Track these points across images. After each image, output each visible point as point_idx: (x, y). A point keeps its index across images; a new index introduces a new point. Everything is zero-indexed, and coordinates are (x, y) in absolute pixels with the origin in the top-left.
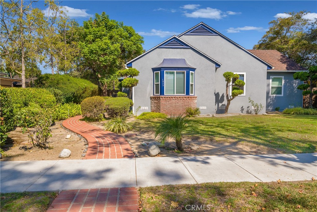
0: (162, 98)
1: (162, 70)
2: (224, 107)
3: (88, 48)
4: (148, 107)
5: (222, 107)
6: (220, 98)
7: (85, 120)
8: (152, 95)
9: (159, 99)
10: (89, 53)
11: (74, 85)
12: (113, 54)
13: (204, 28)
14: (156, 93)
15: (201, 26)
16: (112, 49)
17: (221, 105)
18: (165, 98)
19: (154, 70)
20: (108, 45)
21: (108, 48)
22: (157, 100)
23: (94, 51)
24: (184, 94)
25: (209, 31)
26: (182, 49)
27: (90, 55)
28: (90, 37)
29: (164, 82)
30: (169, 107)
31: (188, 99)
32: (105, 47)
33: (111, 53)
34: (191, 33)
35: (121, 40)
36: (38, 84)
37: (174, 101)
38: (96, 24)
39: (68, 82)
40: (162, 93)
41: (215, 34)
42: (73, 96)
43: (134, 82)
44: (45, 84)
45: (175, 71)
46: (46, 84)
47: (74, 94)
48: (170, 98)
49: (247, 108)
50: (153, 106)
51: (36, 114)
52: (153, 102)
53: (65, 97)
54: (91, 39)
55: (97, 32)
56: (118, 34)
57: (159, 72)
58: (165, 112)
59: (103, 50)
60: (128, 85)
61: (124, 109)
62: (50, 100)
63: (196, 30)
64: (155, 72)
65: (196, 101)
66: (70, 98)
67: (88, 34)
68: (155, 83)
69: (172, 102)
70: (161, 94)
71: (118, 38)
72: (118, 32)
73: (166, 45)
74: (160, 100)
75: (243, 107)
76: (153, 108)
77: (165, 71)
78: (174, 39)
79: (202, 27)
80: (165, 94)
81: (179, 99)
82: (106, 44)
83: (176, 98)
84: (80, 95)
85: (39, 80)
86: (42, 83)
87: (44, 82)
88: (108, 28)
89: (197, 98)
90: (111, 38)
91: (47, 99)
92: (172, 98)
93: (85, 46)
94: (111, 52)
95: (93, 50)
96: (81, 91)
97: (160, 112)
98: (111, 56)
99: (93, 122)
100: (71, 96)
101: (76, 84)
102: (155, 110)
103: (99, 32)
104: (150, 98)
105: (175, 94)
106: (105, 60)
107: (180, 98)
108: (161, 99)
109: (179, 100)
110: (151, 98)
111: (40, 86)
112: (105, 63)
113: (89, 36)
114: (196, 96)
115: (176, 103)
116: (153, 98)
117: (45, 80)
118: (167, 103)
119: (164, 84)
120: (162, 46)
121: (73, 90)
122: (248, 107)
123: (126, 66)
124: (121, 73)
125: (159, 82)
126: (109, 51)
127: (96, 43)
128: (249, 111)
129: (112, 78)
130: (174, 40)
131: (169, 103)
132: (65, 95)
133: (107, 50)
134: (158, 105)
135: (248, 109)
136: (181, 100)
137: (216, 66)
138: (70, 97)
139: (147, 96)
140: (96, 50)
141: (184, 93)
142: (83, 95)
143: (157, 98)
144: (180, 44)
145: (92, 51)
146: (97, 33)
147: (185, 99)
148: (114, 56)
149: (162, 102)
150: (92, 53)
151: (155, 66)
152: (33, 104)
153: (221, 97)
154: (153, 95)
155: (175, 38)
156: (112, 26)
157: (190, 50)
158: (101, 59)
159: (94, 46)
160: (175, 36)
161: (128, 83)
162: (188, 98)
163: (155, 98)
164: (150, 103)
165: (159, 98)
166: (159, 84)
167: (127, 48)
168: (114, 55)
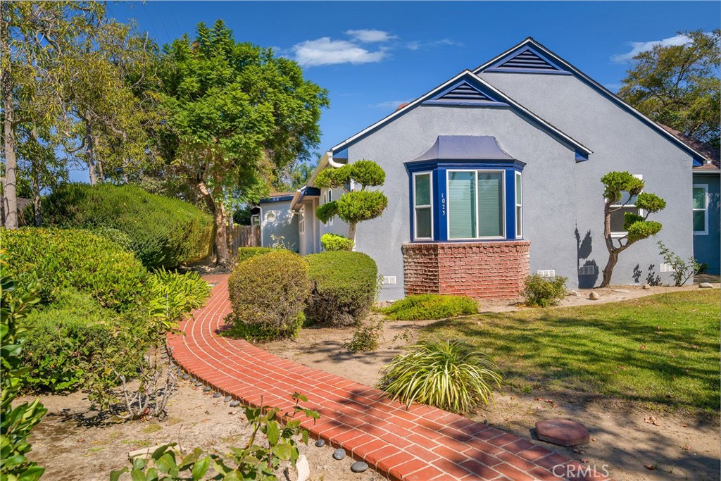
0: (443, 248)
1: (439, 168)
2: (591, 269)
3: (185, 113)
4: (395, 277)
5: (586, 269)
7: (244, 337)
8: (407, 242)
9: (432, 251)
10: (189, 126)
11: (164, 216)
12: (256, 129)
13: (534, 55)
14: (419, 236)
15: (527, 48)
16: (254, 117)
17: (584, 262)
18: (450, 248)
19: (411, 167)
20: (241, 105)
21: (243, 113)
22: (425, 255)
23: (206, 122)
24: (501, 238)
25: (547, 64)
26: (487, 110)
27: (194, 132)
28: (191, 83)
29: (446, 204)
30: (463, 275)
31: (514, 250)
32: (234, 110)
33: (251, 127)
34: (502, 66)
35: (274, 93)
36: (51, 214)
37: (476, 257)
38: (201, 51)
39: (142, 206)
40: (441, 234)
41: (563, 71)
42: (164, 248)
43: (377, 204)
44: (73, 215)
45: (476, 171)
46: (79, 216)
47: (165, 244)
48: (464, 248)
49: (650, 269)
50: (411, 272)
51: (85, 335)
52: (410, 260)
53: (138, 254)
54: (193, 87)
55: (209, 71)
56: (265, 78)
57: (431, 173)
58: (451, 289)
59: (230, 118)
60: (361, 212)
61: (368, 291)
62: (131, 276)
63: (515, 58)
64: (414, 174)
65: (528, 256)
66: (154, 257)
67: (185, 73)
68: (415, 206)
69: (470, 259)
70: (437, 238)
71: (266, 89)
72: (263, 73)
73: (442, 98)
74: (436, 255)
75: (637, 267)
76: (412, 280)
77: (448, 171)
78: (464, 81)
79: (528, 51)
80: (449, 239)
81: (491, 250)
82: (235, 100)
83: (482, 249)
84: (179, 246)
85: (54, 202)
86: (64, 212)
87: (71, 208)
88: (235, 63)
89: (530, 248)
90: (246, 87)
91: (119, 271)
92: (471, 248)
93: (179, 105)
94: (253, 123)
95: (203, 118)
96: (182, 234)
97: (437, 291)
98: (251, 136)
99: (271, 340)
100: (158, 249)
101: (168, 212)
102: (419, 283)
103: (212, 70)
104: (402, 249)
105: (478, 238)
106: (234, 146)
107: (492, 247)
108: (440, 251)
109: (490, 255)
110: (405, 250)
111: (58, 223)
112: (235, 152)
113: (188, 80)
114: (527, 240)
115: (483, 263)
116: (413, 249)
117: (74, 202)
118: (458, 263)
119: (446, 207)
120: (431, 101)
121: (163, 231)
122: (651, 267)
123: (330, 157)
124: (333, 175)
125: (429, 204)
126: (245, 120)
127: (208, 99)
128: (655, 277)
129: (249, 196)
130: (465, 84)
131: (462, 263)
132: (139, 246)
133: (239, 118)
134: (430, 271)
135: (652, 271)
136: (496, 255)
137: (576, 156)
138: (154, 253)
139: (393, 244)
140: (211, 119)
141: (501, 234)
142: (185, 244)
143: (428, 249)
144: (480, 94)
145: (200, 119)
146: (209, 75)
147: (506, 250)
148: (260, 136)
149: (444, 260)
150: (201, 127)
151: (414, 157)
152: (65, 292)
153: (583, 241)
154: (409, 240)
155: (467, 77)
156: (247, 56)
157: (509, 113)
158: (225, 144)
159: (203, 107)
160: (467, 72)
161: (361, 208)
162: (515, 246)
163: (420, 249)
164: (402, 264)
165: (435, 249)
166: (429, 209)
167: (289, 117)
168: (258, 133)
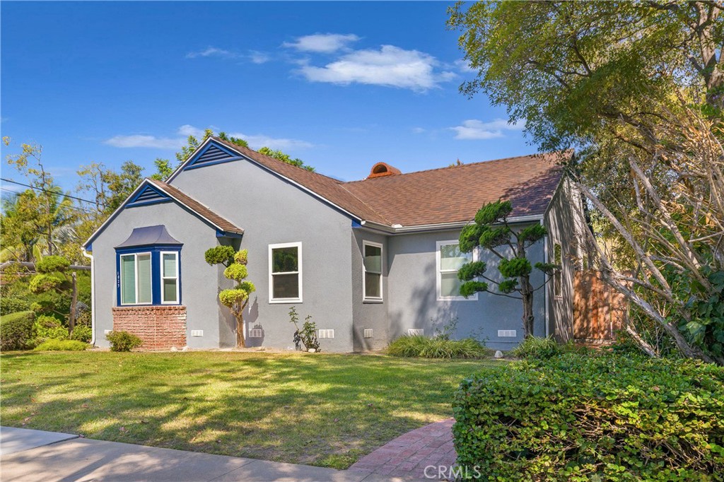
2: (259, 332)
6: (250, 309)
13: (216, 148)
15: (212, 144)
17: (253, 326)
24: (150, 303)
25: (225, 153)
26: (161, 205)
29: (120, 279)
31: (152, 313)
34: (195, 162)
41: (237, 157)
45: (135, 254)
63: (204, 155)
65: (183, 318)
69: (129, 319)
77: (121, 256)
80: (121, 304)
83: (135, 312)
105: (136, 303)
107: (139, 310)
120: (130, 204)
123: (83, 250)
130: (148, 188)
136: (143, 316)
137: (217, 234)
144: (157, 194)
147: (148, 313)
149: (116, 319)
157: (173, 203)
162: (153, 310)
164: (113, 322)
